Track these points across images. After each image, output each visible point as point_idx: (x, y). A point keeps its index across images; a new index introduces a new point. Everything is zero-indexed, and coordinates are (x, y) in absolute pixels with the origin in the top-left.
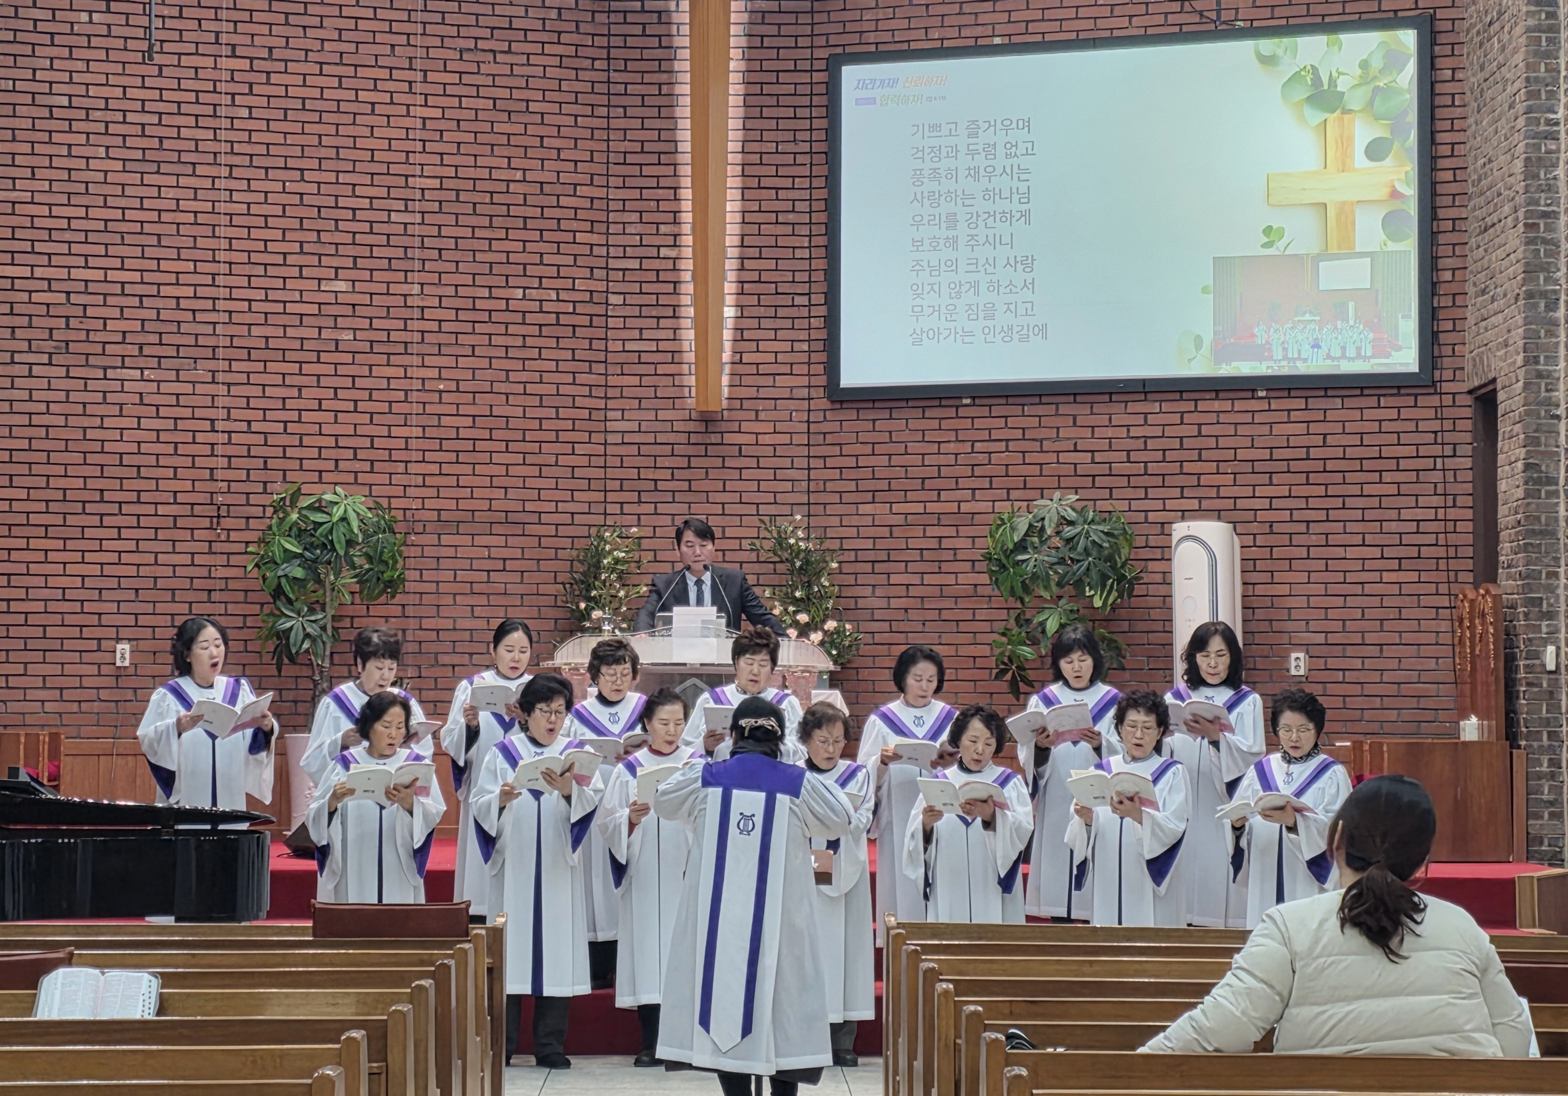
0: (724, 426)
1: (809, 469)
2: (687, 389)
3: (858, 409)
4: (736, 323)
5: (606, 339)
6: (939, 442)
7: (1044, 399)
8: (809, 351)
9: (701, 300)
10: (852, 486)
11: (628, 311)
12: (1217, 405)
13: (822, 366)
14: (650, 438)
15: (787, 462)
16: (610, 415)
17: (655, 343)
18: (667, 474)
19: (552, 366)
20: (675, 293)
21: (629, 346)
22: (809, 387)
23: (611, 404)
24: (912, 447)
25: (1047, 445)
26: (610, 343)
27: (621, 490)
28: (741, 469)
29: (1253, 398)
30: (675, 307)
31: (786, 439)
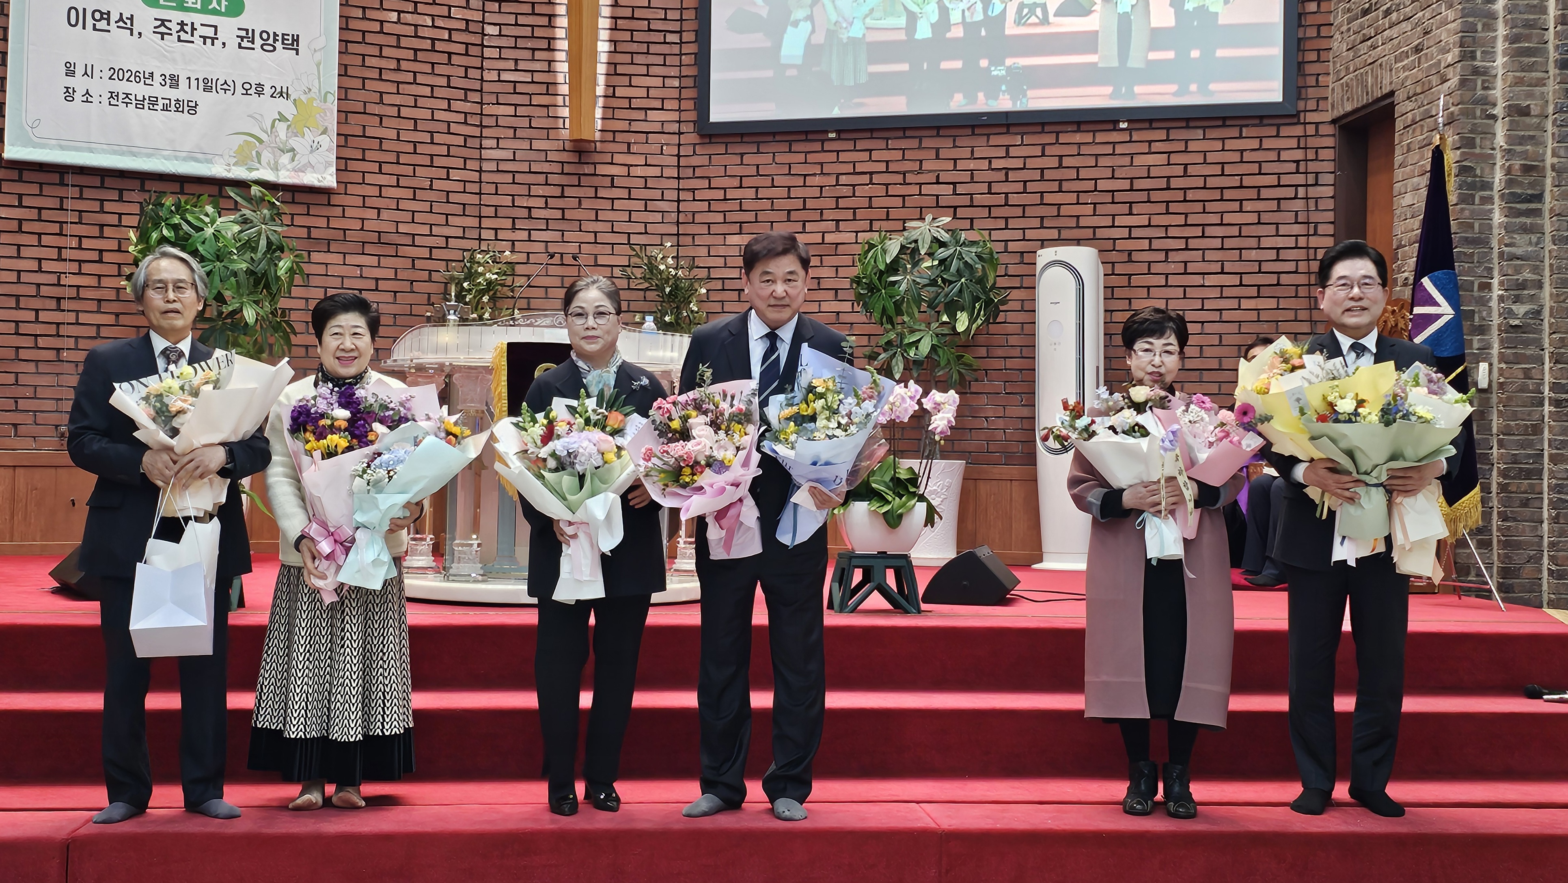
0: (597, 158)
1: (679, 201)
2: (562, 120)
3: (727, 144)
4: (609, 58)
5: (482, 68)
6: (805, 176)
7: (908, 133)
8: (681, 88)
9: (575, 33)
10: (719, 218)
11: (503, 42)
12: (1078, 138)
13: (692, 102)
14: (525, 167)
15: (657, 194)
16: (486, 143)
17: (530, 74)
18: (541, 202)
19: (427, 91)
20: (551, 26)
21: (505, 76)
22: (679, 122)
23: (486, 132)
24: (778, 181)
25: (910, 178)
26: (485, 73)
27: (496, 217)
28: (613, 199)
29: (1114, 130)
30: (551, 39)
31: (656, 171)
